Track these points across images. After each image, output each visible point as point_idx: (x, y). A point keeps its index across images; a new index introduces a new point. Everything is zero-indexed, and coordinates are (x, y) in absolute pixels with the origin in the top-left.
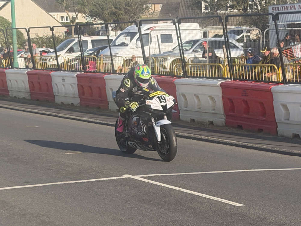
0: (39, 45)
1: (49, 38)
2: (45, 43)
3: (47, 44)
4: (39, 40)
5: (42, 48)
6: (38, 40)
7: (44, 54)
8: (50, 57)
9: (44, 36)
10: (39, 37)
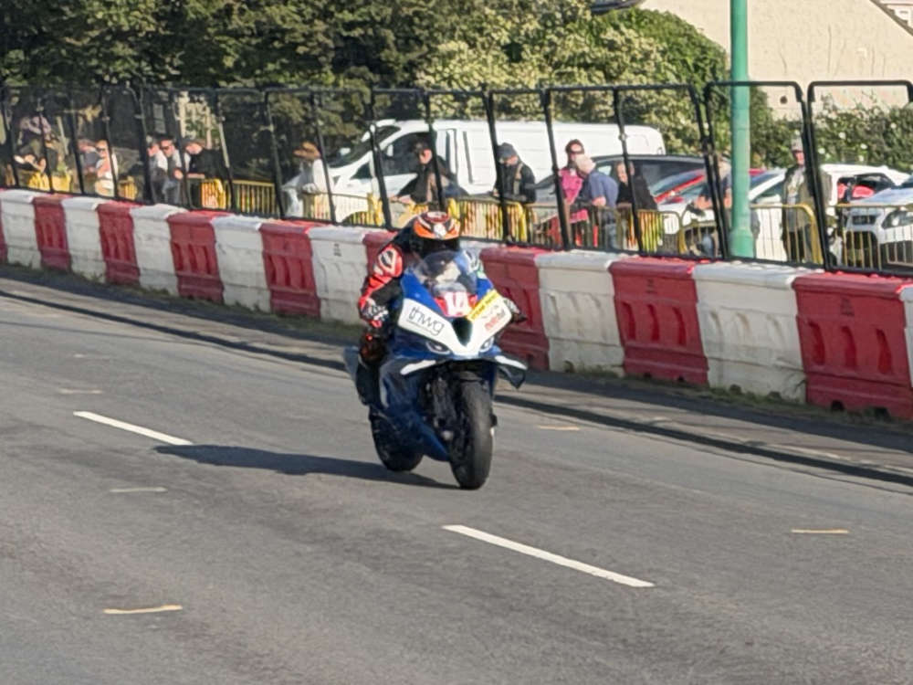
0: (838, 151)
1: (886, 120)
2: (865, 142)
3: (875, 147)
4: (839, 124)
5: (851, 160)
6: (835, 125)
7: (858, 192)
8: (888, 211)
9: (864, 110)
10: (841, 115)
